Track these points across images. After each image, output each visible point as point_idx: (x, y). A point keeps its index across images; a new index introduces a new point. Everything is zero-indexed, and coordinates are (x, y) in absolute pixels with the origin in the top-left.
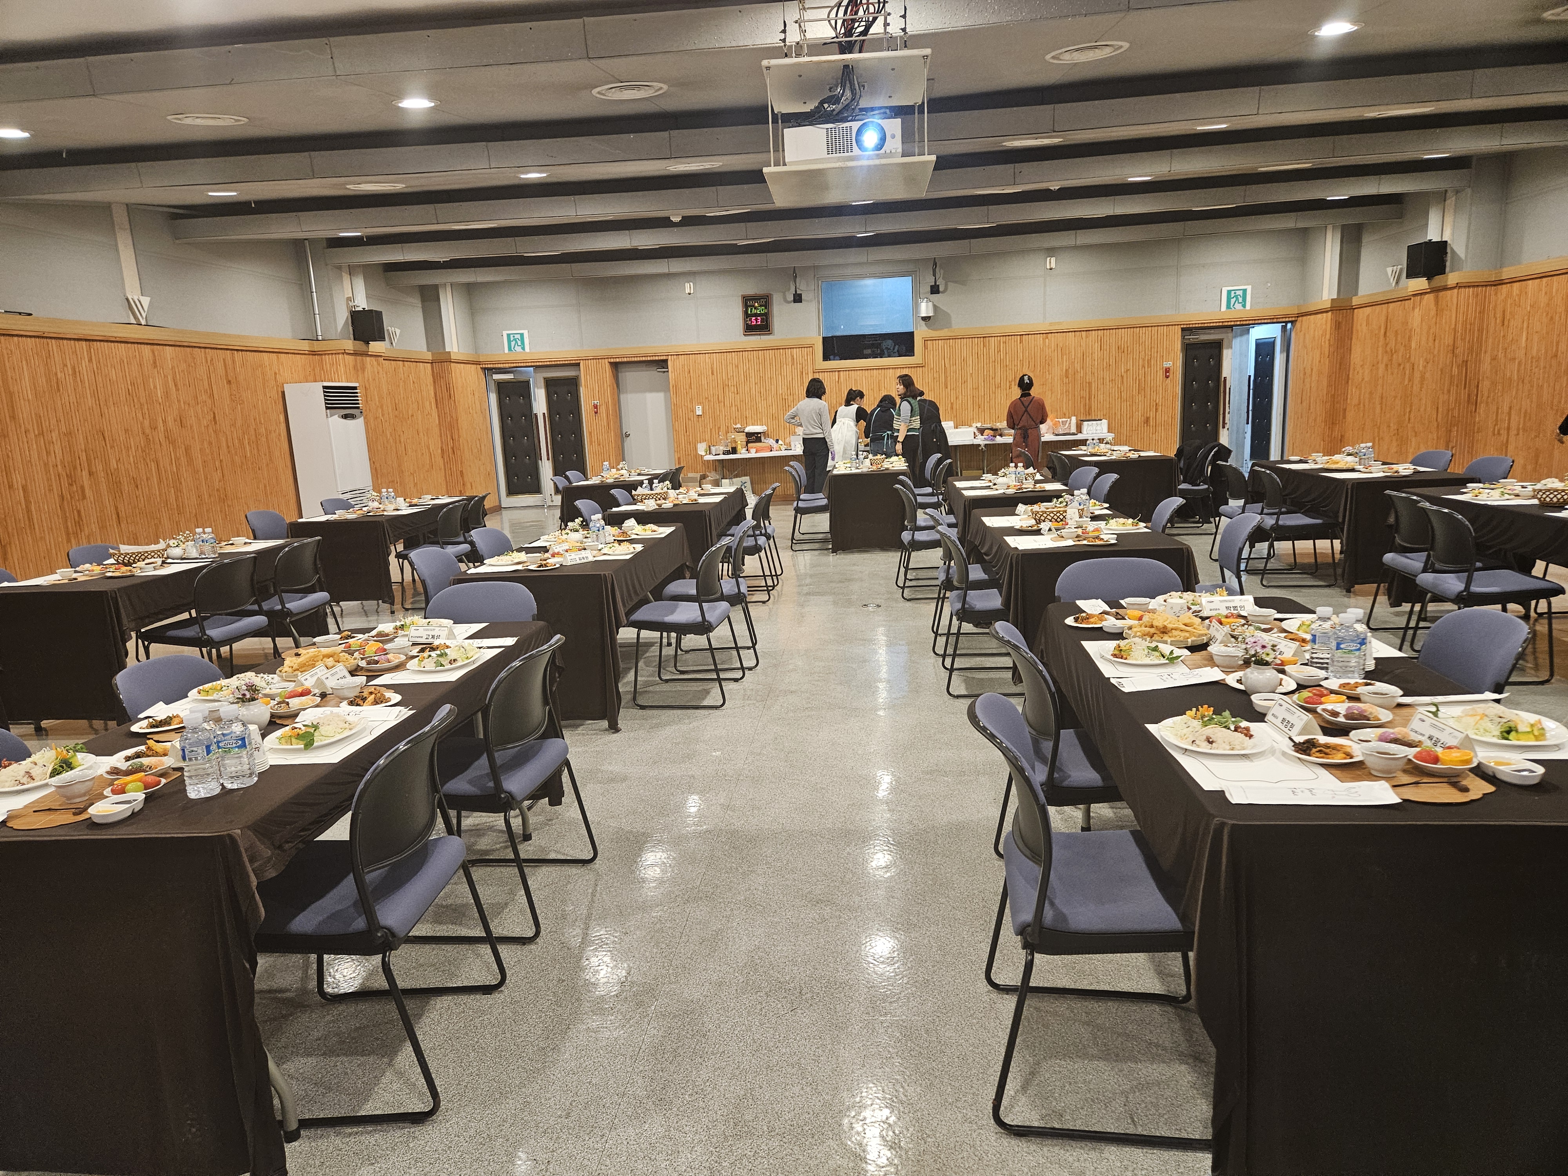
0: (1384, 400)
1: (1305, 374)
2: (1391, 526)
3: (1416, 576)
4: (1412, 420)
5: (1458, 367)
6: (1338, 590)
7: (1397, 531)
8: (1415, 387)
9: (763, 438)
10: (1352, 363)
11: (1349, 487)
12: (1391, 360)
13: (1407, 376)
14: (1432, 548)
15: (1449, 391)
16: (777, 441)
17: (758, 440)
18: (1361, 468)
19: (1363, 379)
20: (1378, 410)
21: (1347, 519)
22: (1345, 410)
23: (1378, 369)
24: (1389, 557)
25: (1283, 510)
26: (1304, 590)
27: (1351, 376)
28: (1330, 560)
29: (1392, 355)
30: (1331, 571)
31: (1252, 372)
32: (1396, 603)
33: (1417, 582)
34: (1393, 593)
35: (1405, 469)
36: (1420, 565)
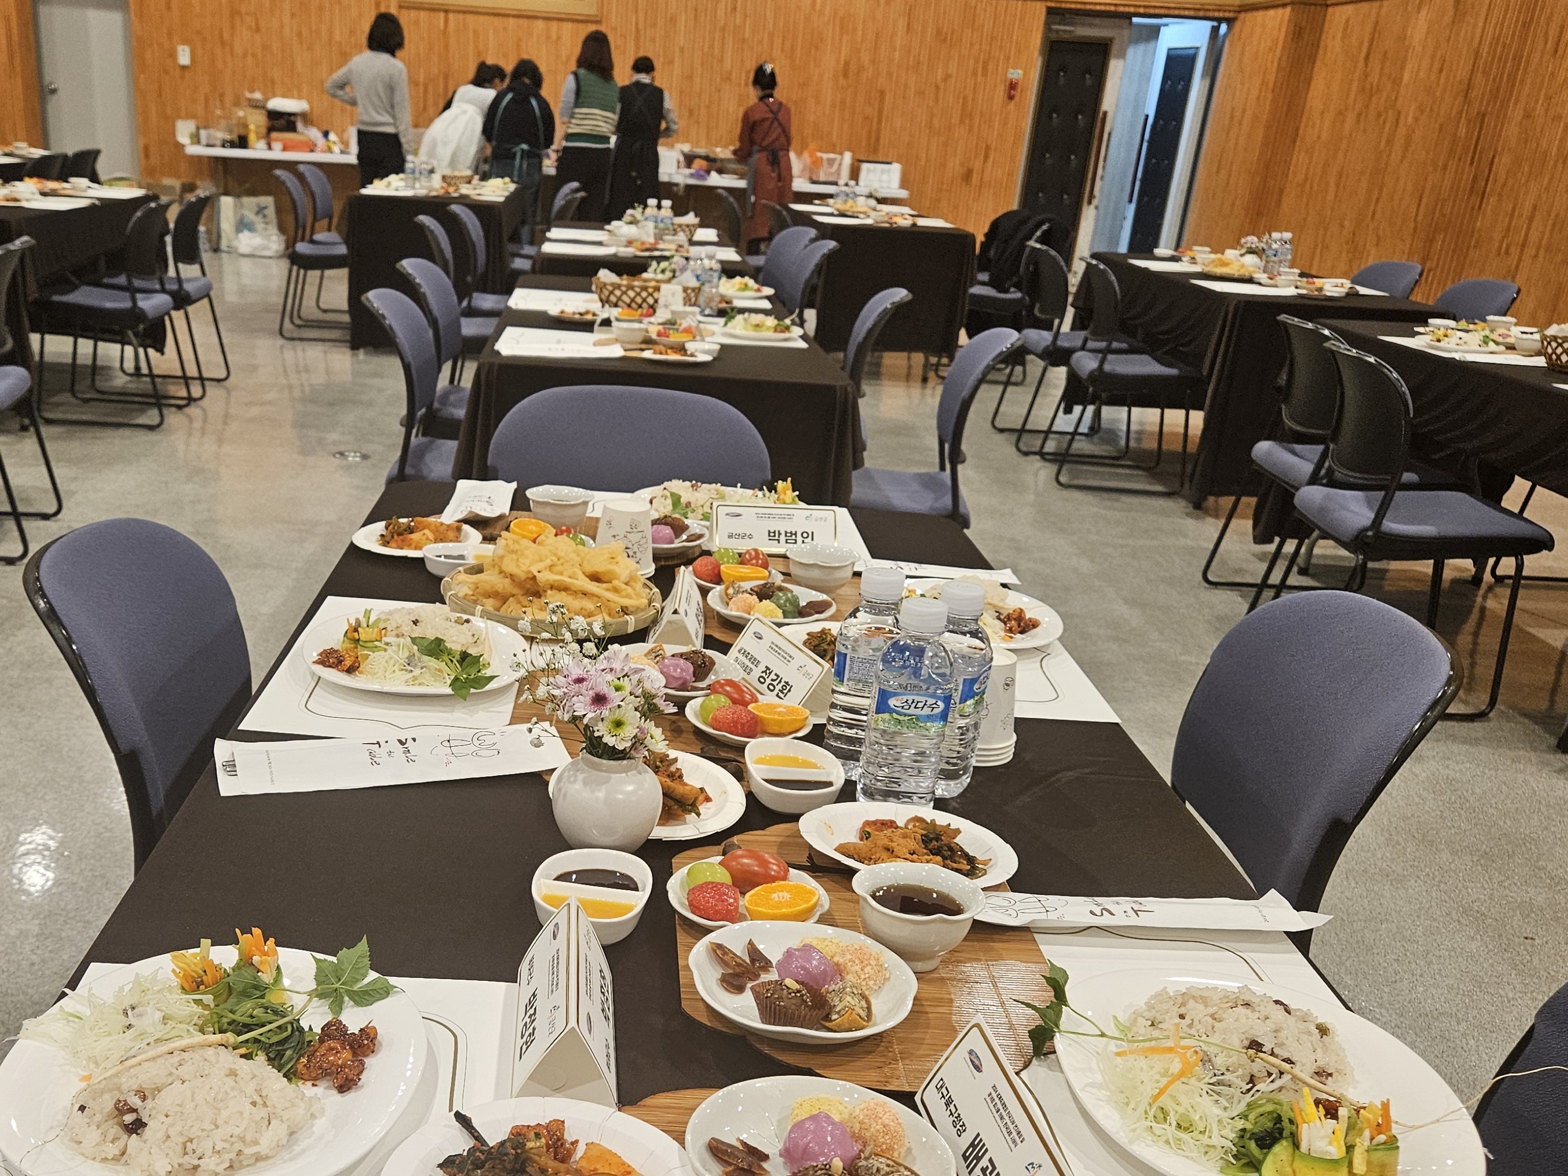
0: (1343, 179)
1: (1232, 117)
2: (1279, 389)
3: (1297, 489)
4: (1378, 215)
5: (1469, 121)
6: (1182, 503)
7: (1286, 400)
8: (1393, 156)
9: (300, 126)
10: (1307, 107)
11: (1231, 309)
12: (1367, 107)
13: (1385, 135)
14: (1334, 438)
15: (1445, 168)
16: (326, 134)
17: (291, 127)
18: (1262, 277)
19: (1319, 137)
20: (1331, 196)
21: (1215, 372)
22: (1281, 191)
23: (1343, 122)
24: (1264, 449)
25: (1115, 345)
26: (1126, 499)
27: (1301, 132)
28: (1179, 448)
29: (1370, 99)
30: (1178, 468)
31: (1151, 110)
32: (1262, 538)
33: (1296, 501)
34: (1264, 519)
35: (1334, 287)
36: (1307, 468)
